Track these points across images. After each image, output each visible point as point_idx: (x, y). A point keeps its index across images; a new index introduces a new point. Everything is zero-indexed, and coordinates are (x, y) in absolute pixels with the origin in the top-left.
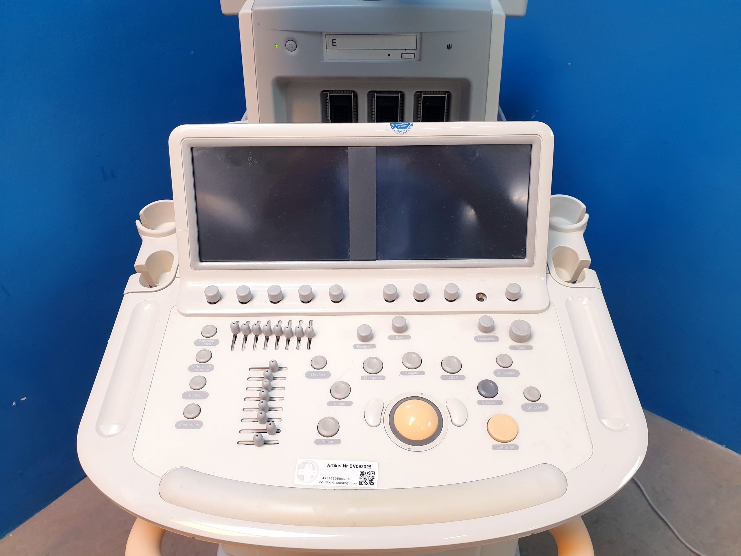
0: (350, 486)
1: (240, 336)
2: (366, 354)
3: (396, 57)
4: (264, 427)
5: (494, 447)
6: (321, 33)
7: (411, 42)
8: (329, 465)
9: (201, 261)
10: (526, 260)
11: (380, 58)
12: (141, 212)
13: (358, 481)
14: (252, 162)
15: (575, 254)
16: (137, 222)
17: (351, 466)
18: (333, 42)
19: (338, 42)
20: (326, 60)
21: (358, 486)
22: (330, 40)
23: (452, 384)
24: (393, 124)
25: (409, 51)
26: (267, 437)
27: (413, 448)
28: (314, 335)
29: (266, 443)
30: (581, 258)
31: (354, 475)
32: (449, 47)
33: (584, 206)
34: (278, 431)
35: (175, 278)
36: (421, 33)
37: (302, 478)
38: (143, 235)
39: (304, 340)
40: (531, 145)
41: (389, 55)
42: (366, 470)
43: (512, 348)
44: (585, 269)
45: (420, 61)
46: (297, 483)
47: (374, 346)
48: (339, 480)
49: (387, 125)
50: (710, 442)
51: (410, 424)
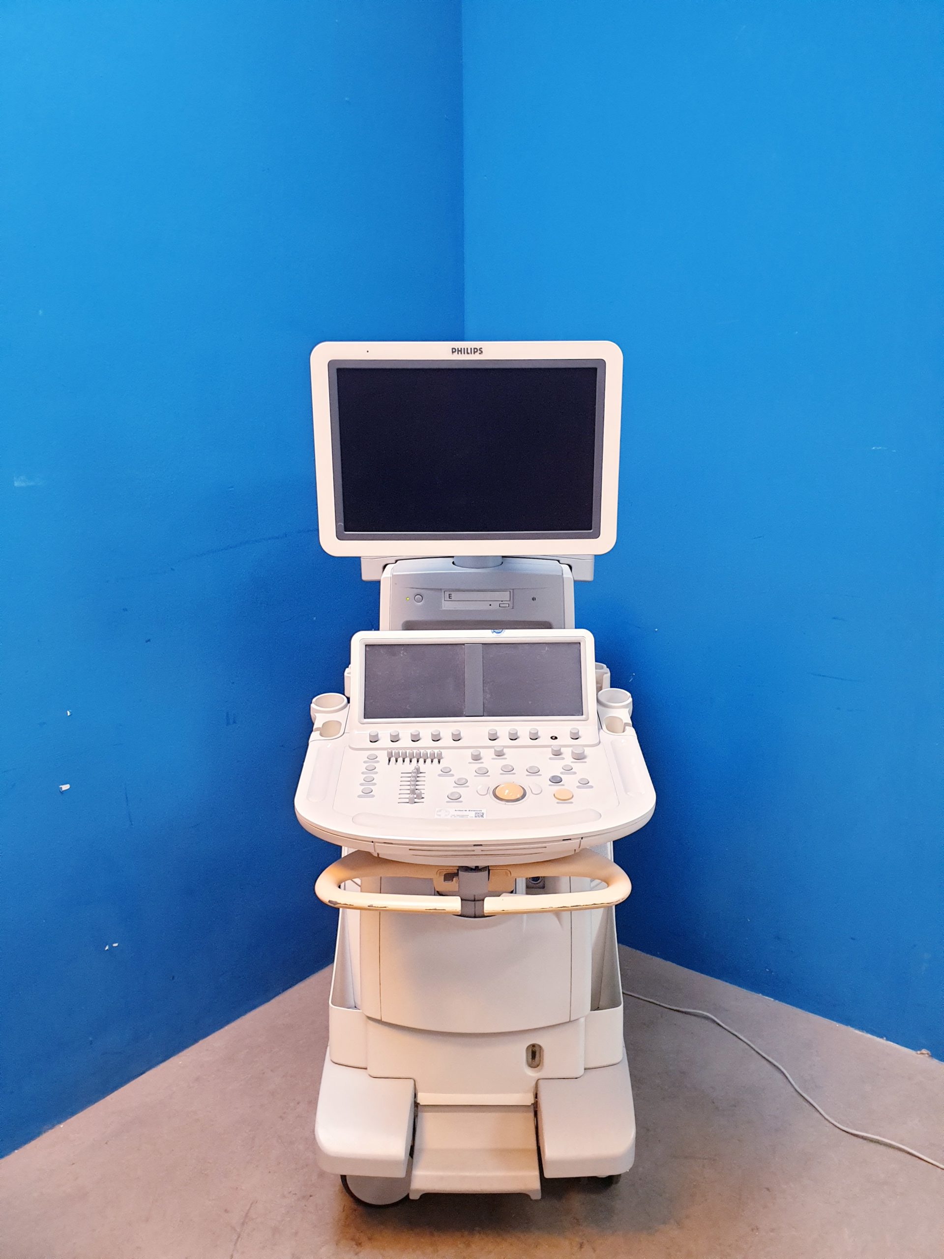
0: (469, 818)
1: (393, 759)
2: (476, 766)
3: (495, 606)
4: (415, 796)
5: (558, 803)
6: (441, 589)
7: (506, 596)
8: (456, 810)
9: (365, 718)
10: (584, 716)
11: (484, 606)
12: (314, 700)
13: (474, 816)
14: (403, 654)
15: (621, 720)
16: (313, 705)
17: (469, 811)
18: (449, 596)
19: (454, 595)
20: (444, 608)
21: (474, 818)
22: (447, 594)
23: (534, 778)
24: (493, 631)
25: (506, 602)
26: (416, 800)
27: (507, 803)
28: (442, 758)
29: (415, 802)
30: (625, 721)
31: (473, 814)
32: (534, 599)
33: (629, 694)
34: (423, 798)
35: (344, 733)
36: (513, 589)
37: (440, 815)
38: (316, 713)
39: (436, 761)
40: (580, 643)
41: (490, 605)
42: (479, 812)
43: (572, 762)
44: (627, 727)
45: (513, 608)
46: (436, 817)
47: (482, 763)
48: (463, 816)
49: (490, 631)
50: (869, 1036)
51: (506, 794)
